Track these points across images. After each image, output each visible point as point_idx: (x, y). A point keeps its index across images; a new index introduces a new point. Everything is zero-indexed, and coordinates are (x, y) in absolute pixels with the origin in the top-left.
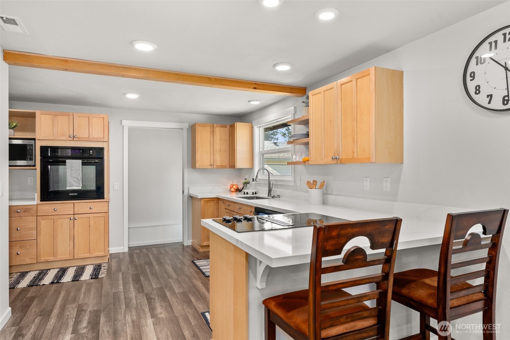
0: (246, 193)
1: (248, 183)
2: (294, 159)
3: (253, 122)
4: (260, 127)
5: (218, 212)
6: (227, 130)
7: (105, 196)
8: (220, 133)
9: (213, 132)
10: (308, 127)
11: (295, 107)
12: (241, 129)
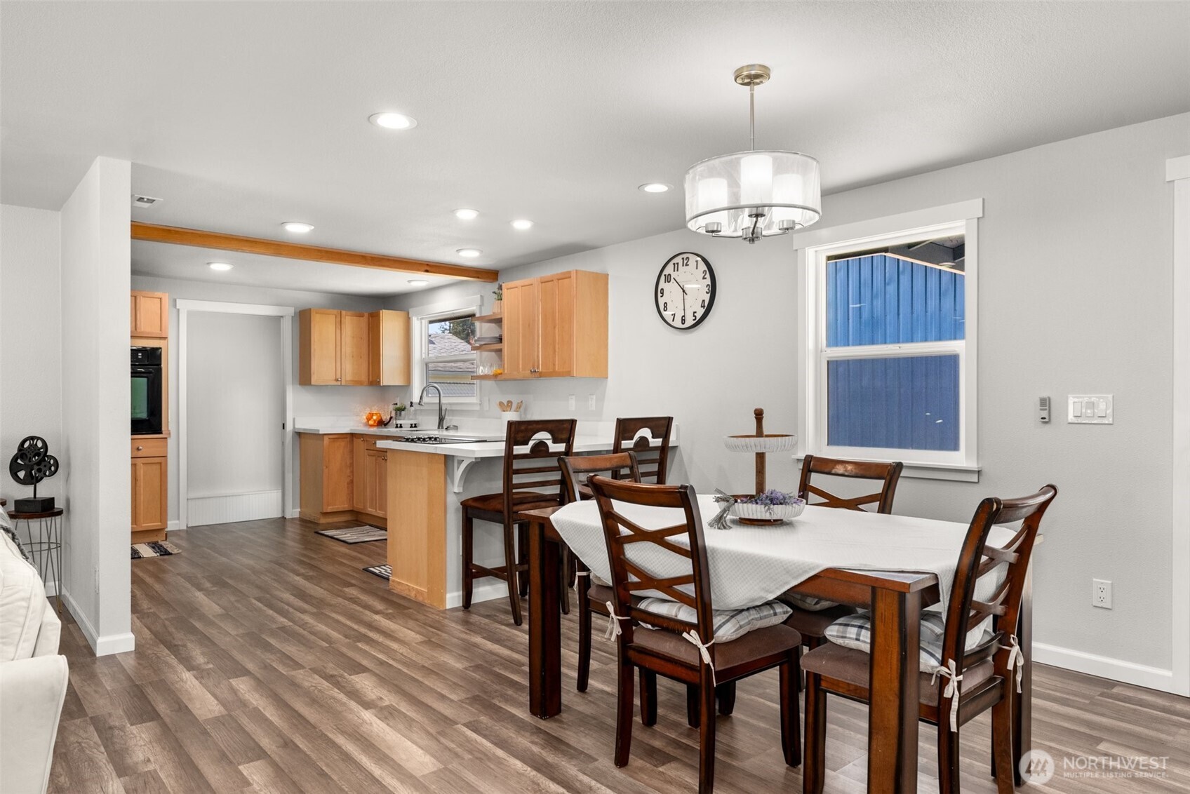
0: (399, 426)
1: (404, 409)
2: (481, 371)
3: (411, 311)
4: (422, 319)
5: (352, 458)
6: (364, 320)
7: (163, 429)
8: (351, 326)
9: (340, 324)
10: (501, 327)
11: (481, 296)
12: (390, 322)
